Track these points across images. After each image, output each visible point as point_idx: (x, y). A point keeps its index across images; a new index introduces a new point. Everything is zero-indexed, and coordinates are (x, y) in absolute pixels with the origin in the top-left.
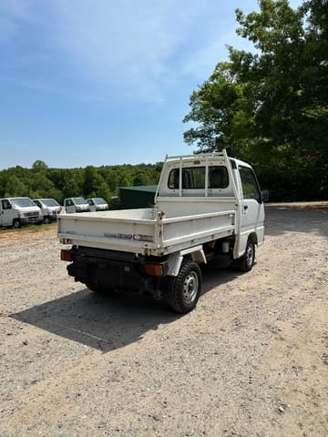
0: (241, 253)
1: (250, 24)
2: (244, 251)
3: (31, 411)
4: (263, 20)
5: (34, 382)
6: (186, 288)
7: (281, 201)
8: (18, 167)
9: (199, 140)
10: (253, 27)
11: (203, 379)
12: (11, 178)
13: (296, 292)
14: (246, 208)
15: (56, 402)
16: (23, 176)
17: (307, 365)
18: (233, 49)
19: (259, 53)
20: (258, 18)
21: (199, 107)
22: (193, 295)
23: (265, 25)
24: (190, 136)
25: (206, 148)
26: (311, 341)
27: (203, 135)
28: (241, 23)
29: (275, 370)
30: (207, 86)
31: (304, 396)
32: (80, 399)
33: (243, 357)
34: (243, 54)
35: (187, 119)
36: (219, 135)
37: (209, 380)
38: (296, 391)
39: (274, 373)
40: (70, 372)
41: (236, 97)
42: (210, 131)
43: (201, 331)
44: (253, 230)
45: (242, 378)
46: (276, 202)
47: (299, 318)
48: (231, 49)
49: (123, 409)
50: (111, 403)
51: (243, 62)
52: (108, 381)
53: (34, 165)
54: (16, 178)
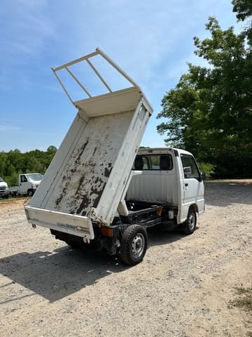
0: (183, 220)
1: (205, 47)
2: (186, 218)
3: (6, 331)
4: (214, 44)
5: (13, 310)
6: (134, 246)
7: (233, 178)
8: (37, 150)
9: (168, 131)
10: (207, 49)
11: (133, 315)
12: (31, 159)
13: (223, 251)
14: (186, 185)
15: (25, 326)
16: (40, 157)
17: (213, 308)
18: (193, 65)
19: (212, 67)
20: (210, 43)
21: (168, 107)
22: (140, 252)
23: (215, 47)
24: (162, 128)
25: (173, 137)
26: (223, 290)
27: (171, 127)
28: (198, 47)
29: (188, 311)
30: (172, 92)
31: (205, 332)
32: (42, 324)
33: (167, 300)
34: (198, 69)
35: (159, 116)
36: (184, 128)
37: (136, 315)
38: (199, 327)
39: (188, 313)
40: (40, 304)
41: (195, 100)
42: (177, 124)
43: (141, 279)
44: (194, 202)
45: (162, 316)
46: (230, 179)
47: (220, 272)
48: (190, 65)
49: (69, 333)
50: (62, 328)
51: (199, 74)
52: (65, 312)
53: (48, 149)
54: (35, 159)
